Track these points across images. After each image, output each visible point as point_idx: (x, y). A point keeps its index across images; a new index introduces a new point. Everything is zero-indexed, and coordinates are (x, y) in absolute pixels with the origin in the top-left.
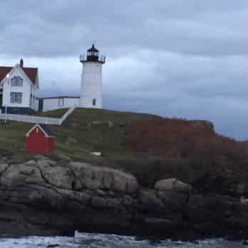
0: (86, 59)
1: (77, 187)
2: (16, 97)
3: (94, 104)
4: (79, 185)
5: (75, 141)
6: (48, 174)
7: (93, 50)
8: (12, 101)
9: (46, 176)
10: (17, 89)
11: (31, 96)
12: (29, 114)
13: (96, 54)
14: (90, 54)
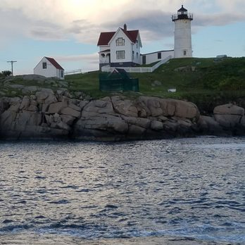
0: (177, 18)
1: (142, 115)
2: (121, 54)
3: (185, 54)
4: (144, 113)
5: (160, 84)
6: (118, 106)
7: (183, 9)
8: (118, 57)
9: (116, 108)
10: (120, 48)
11: (133, 52)
12: (133, 66)
13: (185, 13)
14: (180, 13)
